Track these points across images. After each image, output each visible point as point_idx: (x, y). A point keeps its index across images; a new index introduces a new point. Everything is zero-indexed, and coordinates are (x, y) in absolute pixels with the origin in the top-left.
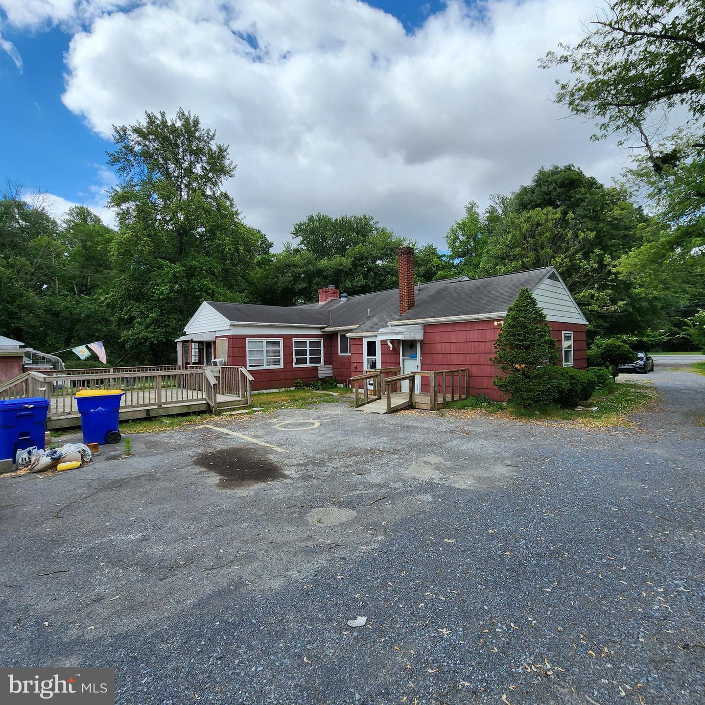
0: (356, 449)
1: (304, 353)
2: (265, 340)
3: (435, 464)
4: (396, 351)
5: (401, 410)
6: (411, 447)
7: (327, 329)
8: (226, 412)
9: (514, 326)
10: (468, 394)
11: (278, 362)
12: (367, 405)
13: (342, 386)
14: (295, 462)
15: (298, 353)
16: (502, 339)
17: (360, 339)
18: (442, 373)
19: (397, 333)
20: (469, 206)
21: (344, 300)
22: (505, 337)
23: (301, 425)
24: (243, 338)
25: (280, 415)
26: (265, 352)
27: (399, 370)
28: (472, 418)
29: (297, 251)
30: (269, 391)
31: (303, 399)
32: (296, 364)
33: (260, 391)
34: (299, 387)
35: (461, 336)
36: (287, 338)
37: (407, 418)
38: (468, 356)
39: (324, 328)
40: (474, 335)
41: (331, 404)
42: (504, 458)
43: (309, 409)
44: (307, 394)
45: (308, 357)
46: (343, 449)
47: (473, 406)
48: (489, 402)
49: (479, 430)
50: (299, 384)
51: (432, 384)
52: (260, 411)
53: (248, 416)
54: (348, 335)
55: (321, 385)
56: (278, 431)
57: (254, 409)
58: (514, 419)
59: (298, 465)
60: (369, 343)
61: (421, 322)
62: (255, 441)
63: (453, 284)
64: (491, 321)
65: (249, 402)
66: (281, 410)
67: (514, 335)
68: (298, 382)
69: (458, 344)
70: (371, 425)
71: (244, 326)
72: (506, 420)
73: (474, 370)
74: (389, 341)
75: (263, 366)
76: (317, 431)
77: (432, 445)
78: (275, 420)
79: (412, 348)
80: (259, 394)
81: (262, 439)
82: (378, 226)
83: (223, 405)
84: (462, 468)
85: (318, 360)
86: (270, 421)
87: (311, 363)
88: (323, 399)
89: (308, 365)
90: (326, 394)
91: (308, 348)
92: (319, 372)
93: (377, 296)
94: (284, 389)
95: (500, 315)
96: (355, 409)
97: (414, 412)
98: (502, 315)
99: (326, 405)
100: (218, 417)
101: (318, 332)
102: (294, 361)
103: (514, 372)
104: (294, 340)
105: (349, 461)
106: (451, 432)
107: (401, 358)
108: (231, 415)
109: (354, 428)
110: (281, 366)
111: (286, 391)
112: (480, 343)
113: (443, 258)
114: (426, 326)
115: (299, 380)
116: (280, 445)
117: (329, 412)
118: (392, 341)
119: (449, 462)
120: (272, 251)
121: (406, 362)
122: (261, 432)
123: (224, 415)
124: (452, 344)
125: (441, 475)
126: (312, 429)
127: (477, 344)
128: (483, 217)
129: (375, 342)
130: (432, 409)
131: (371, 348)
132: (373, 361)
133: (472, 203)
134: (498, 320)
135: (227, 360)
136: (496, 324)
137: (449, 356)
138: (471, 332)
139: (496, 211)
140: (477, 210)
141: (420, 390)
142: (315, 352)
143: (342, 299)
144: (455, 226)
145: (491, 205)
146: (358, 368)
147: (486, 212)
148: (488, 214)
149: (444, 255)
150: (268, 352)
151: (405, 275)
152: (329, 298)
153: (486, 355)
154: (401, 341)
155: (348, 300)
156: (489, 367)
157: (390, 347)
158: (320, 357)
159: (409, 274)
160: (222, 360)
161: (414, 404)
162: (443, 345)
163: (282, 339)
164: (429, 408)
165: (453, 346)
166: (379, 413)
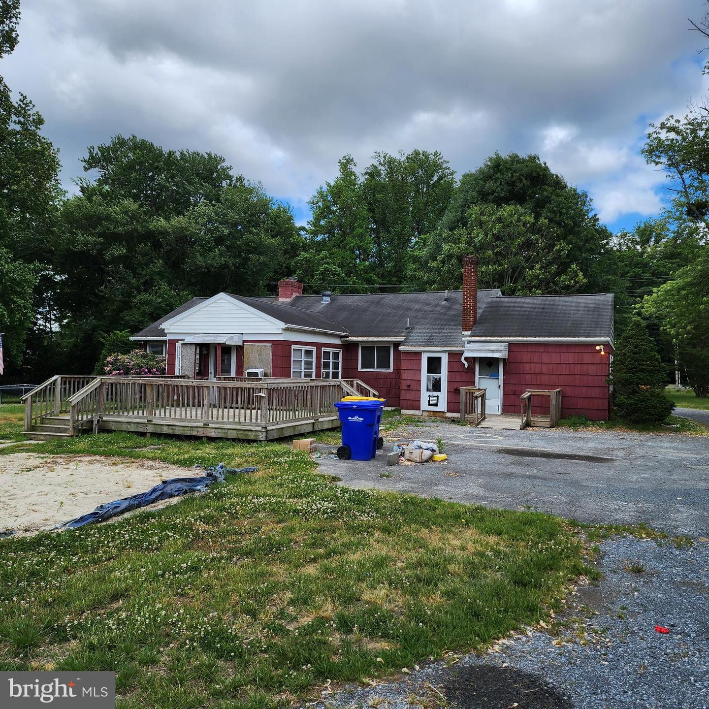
1: (328, 366)
2: (304, 348)
4: (471, 370)
11: (310, 376)
15: (324, 366)
17: (418, 354)
20: (344, 161)
21: (326, 301)
24: (290, 344)
35: (555, 357)
36: (319, 347)
38: (562, 377)
39: (347, 337)
45: (331, 371)
51: (553, 402)
54: (401, 348)
60: (430, 358)
61: (506, 340)
67: (637, 360)
69: (550, 365)
73: (569, 391)
74: (463, 358)
79: (491, 366)
85: (338, 376)
87: (332, 378)
91: (331, 361)
95: (602, 340)
98: (605, 340)
101: (338, 342)
102: (322, 375)
104: (323, 349)
107: (477, 376)
112: (577, 365)
113: (302, 233)
114: (511, 345)
118: (468, 359)
121: (484, 381)
124: (543, 365)
127: (572, 365)
128: (361, 180)
129: (440, 358)
130: (552, 427)
131: (434, 365)
132: (436, 379)
133: (347, 157)
134: (599, 345)
135: (269, 371)
136: (598, 348)
137: (539, 377)
138: (566, 354)
139: (379, 174)
140: (354, 169)
141: (501, 411)
142: (336, 366)
143: (324, 298)
144: (325, 188)
145: (373, 165)
146: (411, 387)
147: (366, 174)
148: (367, 176)
149: (303, 229)
150: (305, 363)
151: (472, 288)
152: (294, 294)
153: (583, 377)
154: (479, 359)
155: (332, 300)
156: (585, 388)
157: (465, 365)
158: (339, 372)
159: (475, 286)
160: (262, 371)
161: (530, 423)
162: (533, 365)
163: (315, 347)
164: (549, 426)
165: (545, 367)
166: (515, 430)
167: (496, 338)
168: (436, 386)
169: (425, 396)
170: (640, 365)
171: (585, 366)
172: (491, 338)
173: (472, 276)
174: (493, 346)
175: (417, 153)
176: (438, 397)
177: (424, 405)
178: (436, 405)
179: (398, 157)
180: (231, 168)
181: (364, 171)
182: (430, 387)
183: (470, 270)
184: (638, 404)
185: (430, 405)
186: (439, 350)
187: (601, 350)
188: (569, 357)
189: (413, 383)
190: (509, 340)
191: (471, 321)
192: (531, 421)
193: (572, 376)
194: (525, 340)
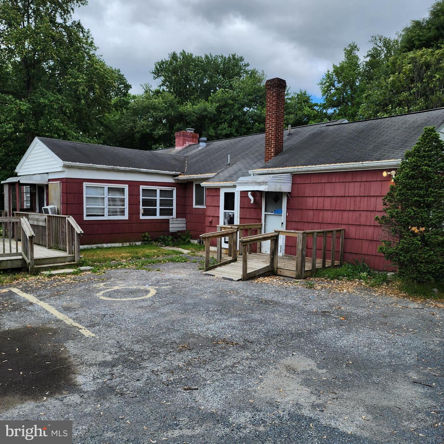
0: (193, 336)
1: (154, 203)
2: (107, 186)
3: (303, 372)
4: (257, 206)
5: (259, 276)
6: (269, 336)
7: (181, 177)
8: (45, 271)
9: (413, 177)
10: (343, 260)
11: (122, 212)
12: (219, 269)
13: (196, 242)
14: (100, 359)
15: (145, 203)
16: (395, 194)
17: (217, 189)
18: (313, 233)
19: (260, 184)
20: (349, 49)
21: (202, 145)
22: (400, 190)
23: (132, 293)
24: (80, 182)
25: (110, 278)
26: (106, 200)
27: (260, 227)
28: (348, 292)
29: (157, 92)
30: (109, 245)
31: (147, 256)
32: (143, 215)
33: (100, 245)
34: (147, 242)
35: (339, 189)
36: (134, 186)
37: (266, 288)
38: (346, 214)
39: (177, 175)
40: (354, 189)
41: (178, 264)
42: (407, 368)
43: (149, 271)
44: (152, 251)
45: (158, 207)
46: (174, 336)
47: (349, 276)
48: (369, 272)
49: (361, 312)
50: (146, 239)
51: (300, 247)
52: (89, 270)
53: (73, 277)
54: (203, 184)
55: (172, 240)
56: (99, 301)
57: (82, 268)
58: (404, 297)
59: (104, 364)
60: (226, 194)
62: (60, 316)
63: (331, 128)
64: (378, 171)
65: (77, 259)
66: (116, 271)
68: (145, 236)
69: (334, 199)
70: (220, 296)
71: (80, 168)
72: (395, 299)
73: (353, 232)
74: (249, 193)
75: (103, 216)
76: (149, 303)
77: (299, 335)
78: (102, 284)
79: (276, 202)
80: (98, 248)
81: (72, 314)
82: (247, 68)
83: (43, 261)
84: (346, 384)
85: (170, 212)
86: (95, 285)
87: (161, 214)
88: (170, 257)
89: (158, 217)
90: (174, 251)
91: (158, 198)
92: (171, 226)
94: (128, 244)
95: (391, 164)
96: (204, 273)
97: (275, 281)
98: (395, 163)
99: (171, 265)
100: (33, 277)
101: (170, 180)
102: (142, 211)
103: (410, 236)
104: (142, 187)
105: (178, 360)
106: (324, 314)
107: (263, 213)
108: (51, 275)
109: (197, 300)
110: (126, 217)
111: (131, 246)
112: (363, 199)
114: (295, 176)
115: (147, 234)
116: (91, 326)
117: (172, 276)
118: (254, 193)
119: (324, 371)
120: (131, 92)
121: (270, 219)
122: (76, 302)
123: (43, 274)
124: (326, 199)
125: (314, 398)
126: (143, 300)
127: (358, 199)
129: (234, 194)
130: (298, 277)
131: (229, 201)
132: (230, 215)
134: (388, 170)
135: (60, 207)
136: (385, 174)
137: (321, 213)
138: (352, 185)
141: (284, 252)
142: (167, 203)
143: (200, 144)
144: (332, 71)
146: (213, 223)
147: (368, 56)
148: (369, 58)
150: (109, 200)
151: (274, 114)
152: (187, 143)
153: (369, 213)
154: (265, 193)
155: (207, 145)
156: (372, 228)
157: (250, 200)
158: (173, 209)
159: (278, 112)
160: (55, 208)
161: (276, 270)
162: (316, 199)
163: (128, 185)
164: (294, 276)
165: (327, 201)
166: (232, 280)
171: (373, 199)
180: (248, 65)
181: (366, 55)
182: (226, 222)
185: (225, 242)
186: (230, 185)
187: (390, 176)
189: (214, 219)
190: (289, 171)
191: (272, 152)
192: (278, 268)
193: (357, 213)
194: (305, 169)
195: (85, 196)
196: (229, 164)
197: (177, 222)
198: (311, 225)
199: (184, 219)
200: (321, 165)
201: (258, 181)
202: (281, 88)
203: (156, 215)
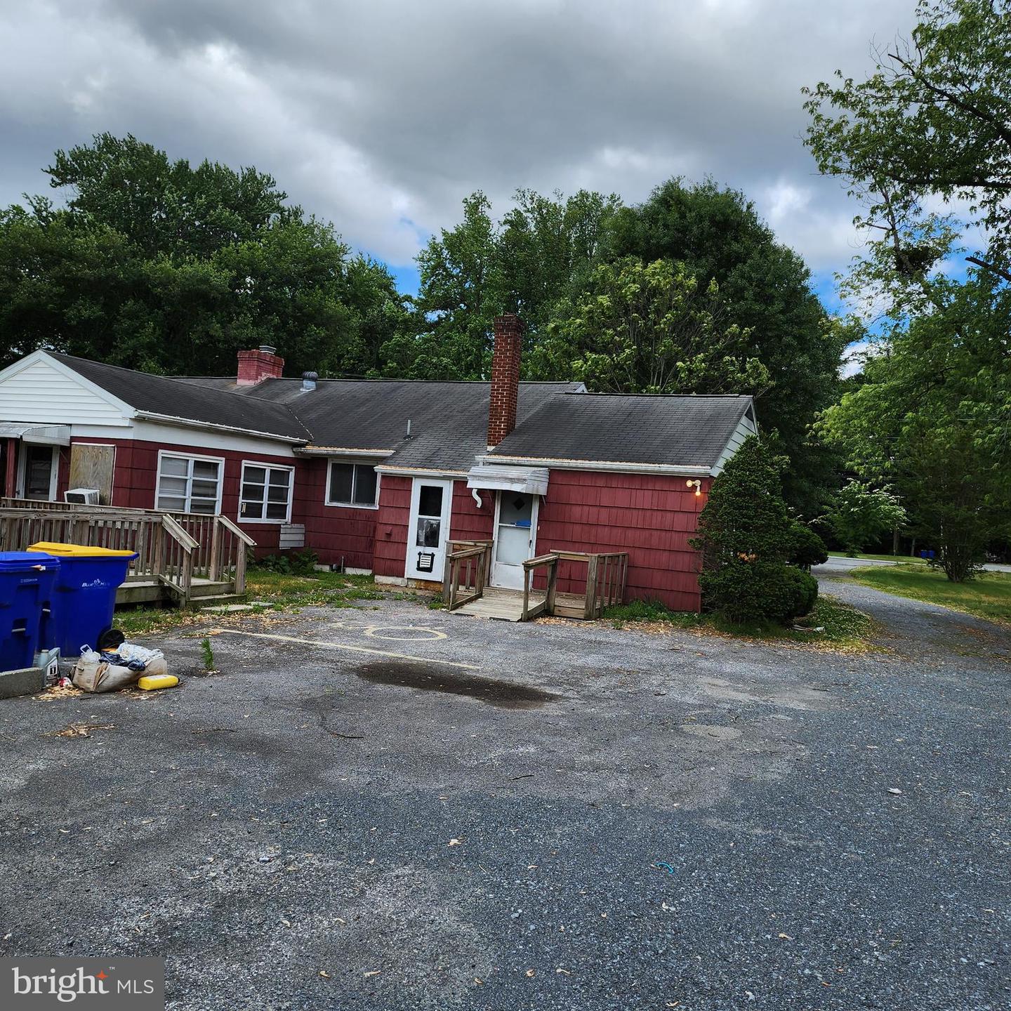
1: (257, 493)
2: (193, 458)
4: (487, 512)
5: (536, 617)
7: (312, 449)
10: (625, 596)
11: (211, 508)
13: (326, 568)
15: (248, 492)
17: (407, 480)
19: (512, 480)
21: (308, 386)
23: (412, 633)
24: (153, 448)
26: (190, 484)
27: (490, 546)
32: (243, 515)
35: (622, 497)
36: (233, 458)
38: (630, 533)
39: (303, 445)
43: (360, 609)
45: (265, 502)
47: (651, 616)
51: (593, 575)
52: (270, 607)
54: (378, 469)
57: (257, 603)
60: (424, 489)
61: (544, 464)
65: (240, 589)
67: (740, 508)
69: (614, 510)
71: (160, 423)
73: (640, 557)
74: (475, 491)
79: (518, 509)
85: (282, 512)
87: (269, 516)
89: (264, 520)
91: (267, 484)
92: (282, 537)
93: (394, 390)
95: (697, 471)
96: (450, 612)
98: (703, 471)
101: (289, 453)
102: (241, 508)
103: (740, 564)
104: (245, 463)
106: (674, 651)
107: (497, 524)
112: (655, 513)
113: (406, 304)
114: (553, 472)
118: (481, 492)
121: (506, 533)
124: (602, 510)
126: (448, 640)
127: (649, 513)
128: (498, 231)
129: (440, 489)
130: (587, 618)
131: (431, 500)
132: (432, 525)
133: (477, 195)
134: (693, 479)
135: (109, 493)
136: (689, 484)
137: (593, 530)
138: (640, 493)
139: (524, 224)
140: (488, 213)
142: (278, 494)
143: (305, 382)
144: (440, 239)
145: (516, 210)
146: (393, 536)
147: (506, 222)
148: (508, 227)
149: (408, 298)
150: (196, 484)
151: (507, 370)
152: (263, 374)
153: (664, 533)
154: (500, 494)
155: (318, 387)
156: (666, 553)
157: (476, 502)
158: (286, 506)
159: (513, 368)
160: (96, 493)
161: (552, 608)
162: (586, 508)
163: (224, 459)
164: (582, 617)
165: (604, 512)
166: (509, 621)
167: (529, 459)
168: (431, 538)
169: (413, 552)
170: (744, 516)
171: (669, 515)
172: (520, 458)
173: (508, 350)
174: (514, 472)
175: (583, 195)
176: (433, 555)
177: (411, 570)
178: (429, 570)
179: (553, 200)
180: (284, 196)
181: (502, 219)
182: (422, 539)
183: (505, 340)
184: (730, 586)
185: (419, 569)
186: (437, 475)
187: (694, 487)
188: (644, 498)
189: (396, 530)
190: (548, 464)
191: (503, 429)
192: (555, 606)
193: (647, 532)
194: (574, 465)
195: (159, 475)
196: (409, 436)
197: (293, 531)
198: (577, 545)
199: (303, 526)
200: (599, 462)
201: (510, 477)
202: (518, 332)
203: (260, 516)
